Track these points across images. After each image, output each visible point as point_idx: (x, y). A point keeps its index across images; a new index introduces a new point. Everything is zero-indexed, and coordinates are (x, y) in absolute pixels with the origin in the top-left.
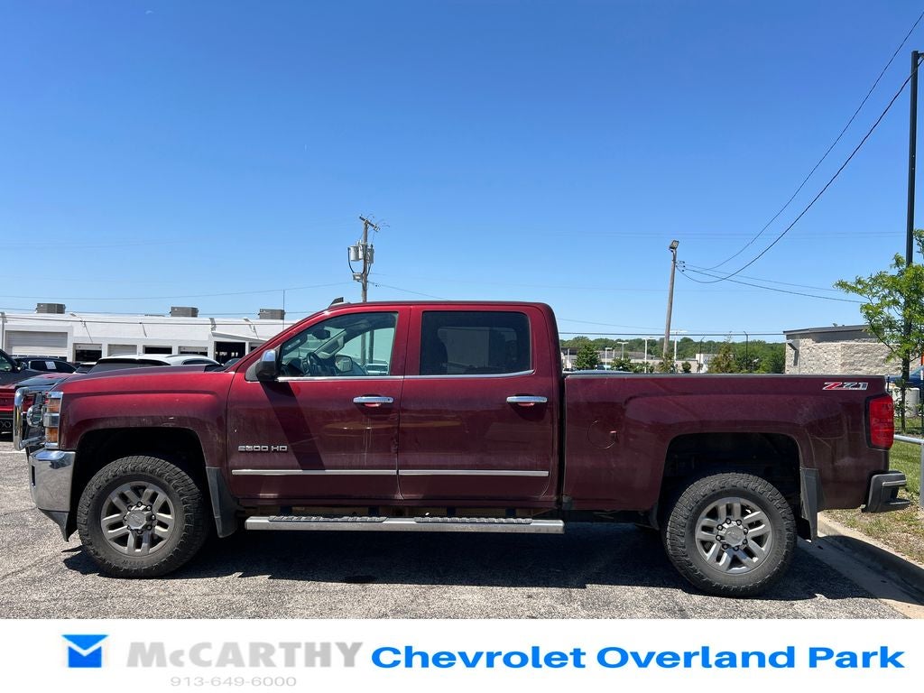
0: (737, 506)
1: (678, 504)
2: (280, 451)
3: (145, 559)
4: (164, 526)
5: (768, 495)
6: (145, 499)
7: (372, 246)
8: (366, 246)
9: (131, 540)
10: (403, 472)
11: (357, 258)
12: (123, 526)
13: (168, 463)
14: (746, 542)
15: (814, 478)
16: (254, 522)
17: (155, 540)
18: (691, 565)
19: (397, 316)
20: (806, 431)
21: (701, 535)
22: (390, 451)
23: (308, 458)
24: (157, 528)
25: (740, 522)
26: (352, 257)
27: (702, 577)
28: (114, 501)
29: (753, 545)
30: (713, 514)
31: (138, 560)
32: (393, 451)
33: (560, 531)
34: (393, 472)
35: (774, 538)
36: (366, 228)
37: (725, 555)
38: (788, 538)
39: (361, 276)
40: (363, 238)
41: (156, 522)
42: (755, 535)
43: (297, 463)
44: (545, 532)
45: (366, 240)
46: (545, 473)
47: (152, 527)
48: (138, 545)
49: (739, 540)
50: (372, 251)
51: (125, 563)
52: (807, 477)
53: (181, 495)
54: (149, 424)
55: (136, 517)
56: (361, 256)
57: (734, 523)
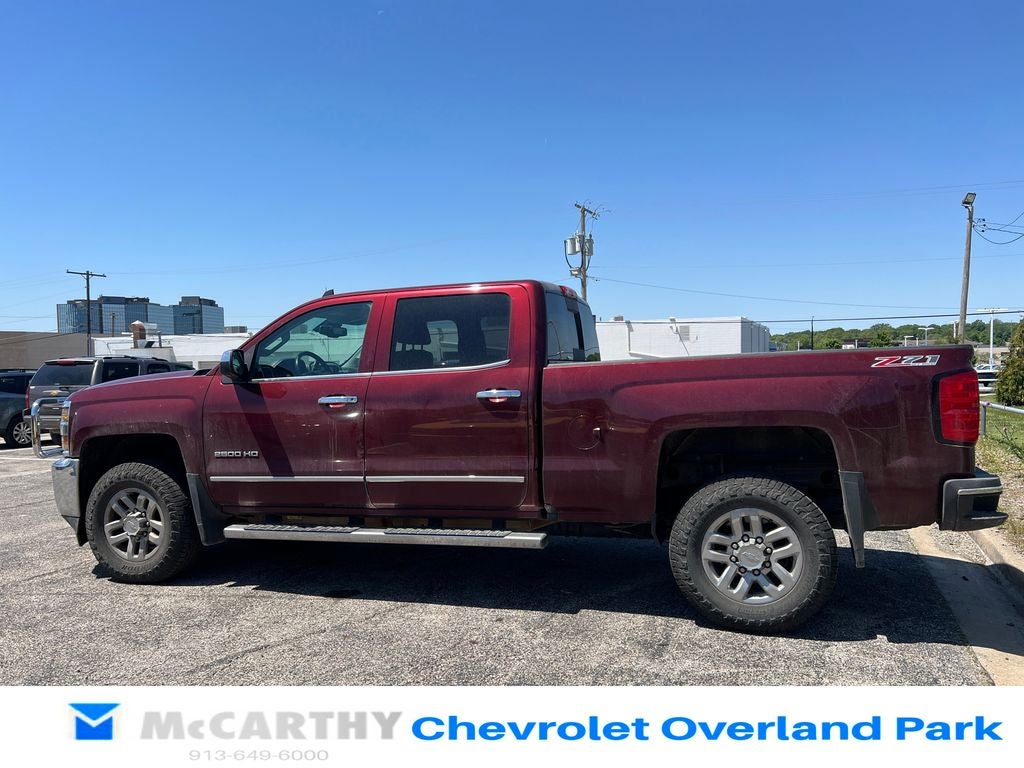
0: (755, 519)
1: (680, 516)
2: (251, 457)
3: (141, 565)
4: (157, 533)
5: (793, 507)
6: (140, 506)
7: (591, 236)
8: (584, 237)
9: (130, 546)
10: (370, 479)
11: (575, 252)
12: (123, 531)
13: (156, 470)
14: (767, 564)
15: (856, 484)
16: (234, 530)
17: (150, 547)
18: (696, 591)
19: (371, 306)
20: (843, 422)
21: (709, 554)
22: (356, 456)
23: (279, 465)
24: (152, 534)
25: (759, 540)
26: (569, 251)
27: (710, 607)
28: (113, 507)
29: (778, 569)
30: (726, 529)
31: (135, 565)
32: (359, 455)
33: (538, 546)
34: (360, 478)
35: (805, 561)
36: (584, 216)
37: (742, 580)
38: (822, 562)
39: (579, 270)
40: (580, 228)
41: (150, 529)
42: (781, 556)
43: (267, 470)
44: (522, 547)
45: (584, 230)
46: (520, 479)
47: (148, 533)
48: (136, 552)
49: (758, 562)
50: (591, 241)
51: (124, 568)
52: (848, 482)
53: (167, 502)
54: (136, 430)
55: (132, 523)
56: (578, 249)
57: (752, 541)
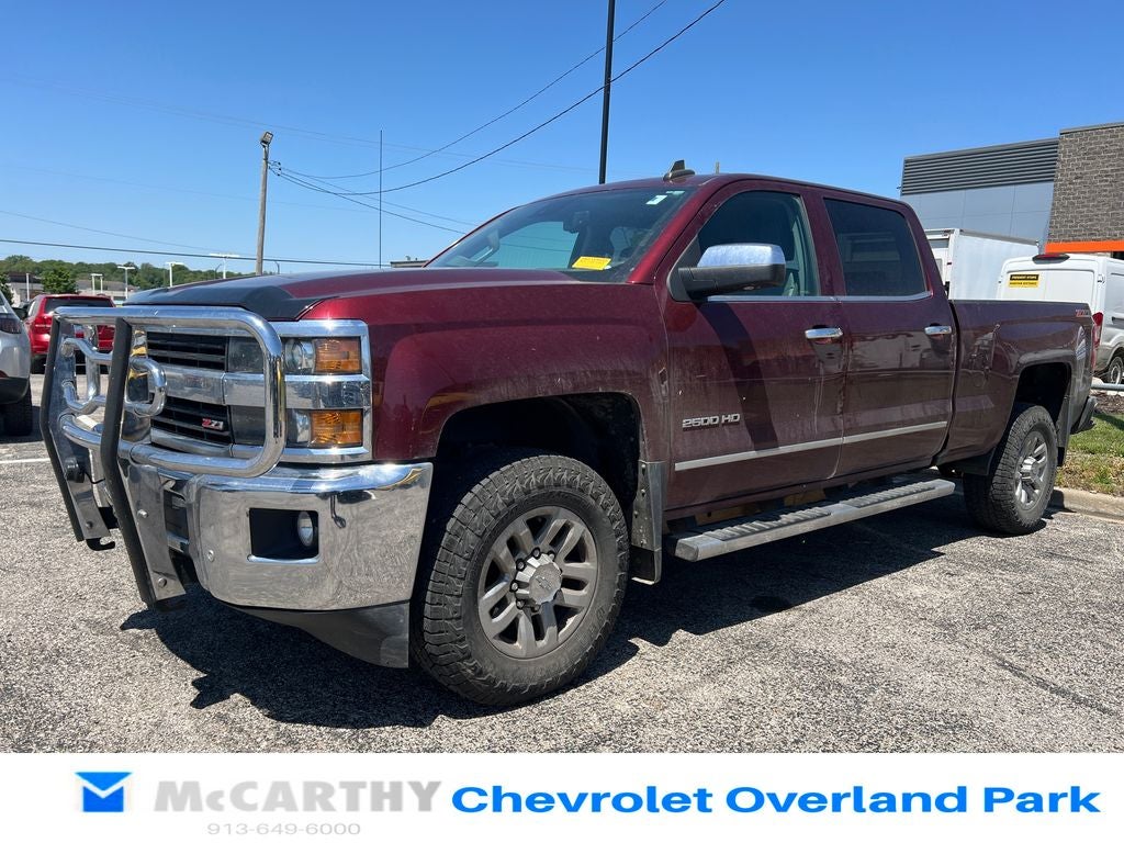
2: (731, 423)
3: (557, 657)
4: (579, 585)
6: (547, 541)
9: (525, 627)
10: (847, 440)
17: (564, 616)
22: (836, 411)
23: (762, 434)
24: (565, 592)
28: (498, 555)
31: (546, 661)
32: (839, 409)
33: (951, 491)
34: (839, 440)
43: (749, 441)
46: (945, 424)
48: (539, 635)
54: (568, 387)
